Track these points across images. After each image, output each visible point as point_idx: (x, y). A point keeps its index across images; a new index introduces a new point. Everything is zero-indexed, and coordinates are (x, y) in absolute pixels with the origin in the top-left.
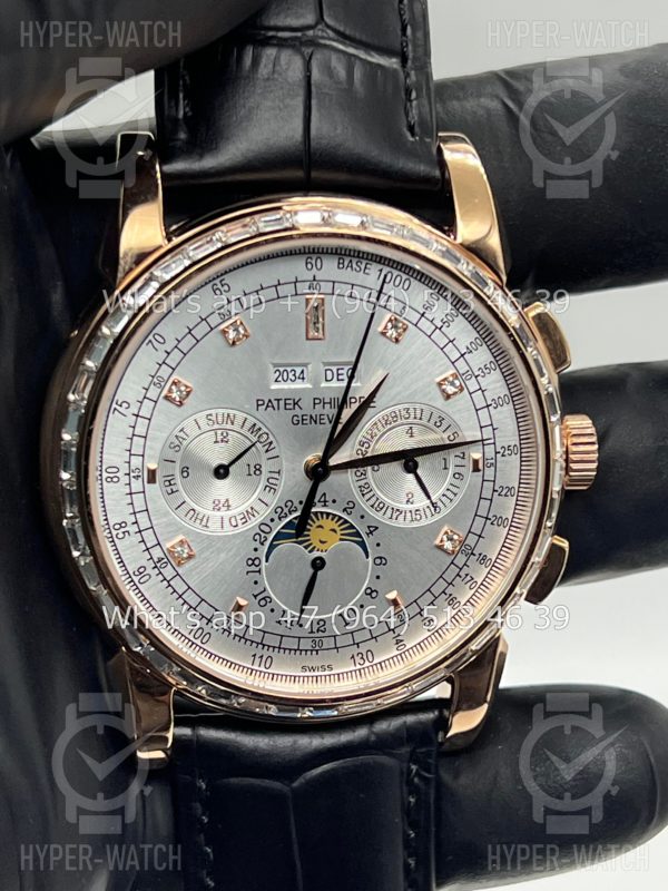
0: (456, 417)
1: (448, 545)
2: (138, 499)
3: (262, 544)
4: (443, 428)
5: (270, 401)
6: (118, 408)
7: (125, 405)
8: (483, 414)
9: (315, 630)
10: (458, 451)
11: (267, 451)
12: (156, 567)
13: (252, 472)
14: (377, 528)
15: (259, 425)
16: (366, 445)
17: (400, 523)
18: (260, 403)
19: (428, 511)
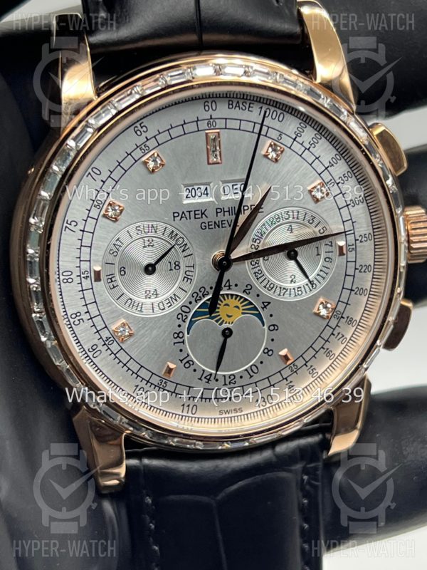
0: (324, 216)
1: (323, 312)
2: (88, 295)
3: (184, 321)
4: (315, 224)
5: (183, 213)
6: (68, 226)
7: (74, 224)
8: (345, 211)
9: (227, 383)
10: (327, 241)
11: (183, 251)
12: (105, 344)
13: (173, 268)
14: (269, 303)
15: (176, 231)
16: (258, 241)
17: (287, 299)
18: (176, 215)
19: (306, 287)
